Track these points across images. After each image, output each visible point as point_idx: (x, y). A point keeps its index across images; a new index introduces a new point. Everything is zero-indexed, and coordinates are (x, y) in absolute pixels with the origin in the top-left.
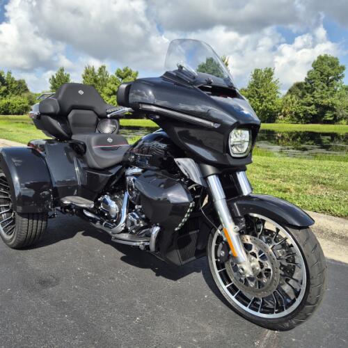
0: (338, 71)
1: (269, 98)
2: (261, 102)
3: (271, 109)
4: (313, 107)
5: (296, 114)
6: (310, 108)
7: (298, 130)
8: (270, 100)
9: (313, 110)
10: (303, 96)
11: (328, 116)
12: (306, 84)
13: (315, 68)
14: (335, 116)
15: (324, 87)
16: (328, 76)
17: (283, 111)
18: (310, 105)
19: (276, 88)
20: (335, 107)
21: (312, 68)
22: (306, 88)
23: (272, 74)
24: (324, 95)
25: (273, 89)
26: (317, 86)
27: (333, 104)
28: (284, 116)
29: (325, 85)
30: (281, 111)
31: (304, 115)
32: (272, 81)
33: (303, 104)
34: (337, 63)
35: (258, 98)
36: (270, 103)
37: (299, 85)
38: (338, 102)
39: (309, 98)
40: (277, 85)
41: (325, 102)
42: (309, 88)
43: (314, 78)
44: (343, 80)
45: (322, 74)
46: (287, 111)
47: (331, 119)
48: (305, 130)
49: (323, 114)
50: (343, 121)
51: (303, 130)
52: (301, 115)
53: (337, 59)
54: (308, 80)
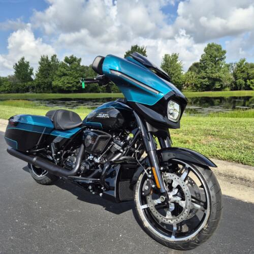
0: (221, 54)
1: (176, 74)
3: (178, 83)
4: (206, 79)
5: (195, 85)
6: (204, 80)
7: (198, 96)
8: (176, 76)
9: (206, 82)
10: (199, 72)
11: (217, 85)
12: (200, 63)
13: (206, 52)
14: (222, 85)
15: (213, 66)
16: (215, 57)
17: (186, 83)
18: (204, 78)
19: (181, 67)
20: (221, 79)
21: (204, 53)
22: (201, 67)
23: (177, 58)
24: (213, 71)
25: (178, 68)
26: (208, 65)
27: (220, 77)
28: (187, 87)
29: (213, 64)
30: (185, 83)
31: (201, 85)
32: (178, 62)
33: (199, 78)
34: (221, 49)
36: (177, 78)
37: (196, 65)
38: (223, 76)
39: (203, 74)
40: (181, 65)
41: (214, 76)
42: (203, 67)
43: (206, 59)
44: (225, 60)
45: (211, 57)
46: (189, 83)
47: (219, 87)
48: (202, 96)
49: (213, 84)
50: (227, 89)
51: (200, 96)
52: (199, 85)
53: (220, 46)
54: (202, 61)
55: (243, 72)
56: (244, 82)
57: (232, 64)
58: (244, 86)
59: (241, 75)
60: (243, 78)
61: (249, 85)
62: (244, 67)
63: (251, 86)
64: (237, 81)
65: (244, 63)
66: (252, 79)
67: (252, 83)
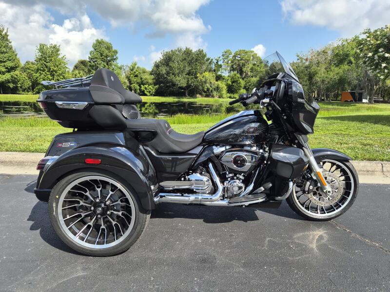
0: (113, 54)
1: (60, 72)
2: (53, 75)
8: (60, 74)
10: (89, 72)
12: (90, 62)
13: (95, 50)
15: (105, 66)
16: (107, 57)
19: (65, 64)
21: (92, 49)
22: (90, 66)
23: (58, 50)
25: (59, 64)
26: (100, 64)
29: (105, 64)
32: (60, 57)
34: (112, 47)
35: (48, 71)
36: (62, 77)
37: (83, 63)
40: (65, 61)
42: (94, 66)
43: (96, 58)
44: (118, 61)
45: (102, 55)
53: (110, 44)
54: (92, 59)
55: (136, 76)
56: (138, 87)
57: (123, 66)
58: (138, 91)
59: (135, 80)
60: (138, 83)
61: (144, 91)
62: (137, 71)
63: (146, 92)
64: (132, 86)
65: (136, 67)
66: (146, 84)
67: (146, 88)
